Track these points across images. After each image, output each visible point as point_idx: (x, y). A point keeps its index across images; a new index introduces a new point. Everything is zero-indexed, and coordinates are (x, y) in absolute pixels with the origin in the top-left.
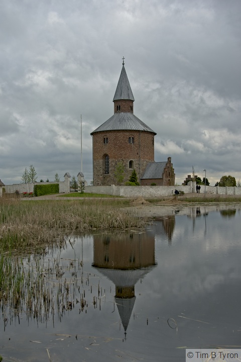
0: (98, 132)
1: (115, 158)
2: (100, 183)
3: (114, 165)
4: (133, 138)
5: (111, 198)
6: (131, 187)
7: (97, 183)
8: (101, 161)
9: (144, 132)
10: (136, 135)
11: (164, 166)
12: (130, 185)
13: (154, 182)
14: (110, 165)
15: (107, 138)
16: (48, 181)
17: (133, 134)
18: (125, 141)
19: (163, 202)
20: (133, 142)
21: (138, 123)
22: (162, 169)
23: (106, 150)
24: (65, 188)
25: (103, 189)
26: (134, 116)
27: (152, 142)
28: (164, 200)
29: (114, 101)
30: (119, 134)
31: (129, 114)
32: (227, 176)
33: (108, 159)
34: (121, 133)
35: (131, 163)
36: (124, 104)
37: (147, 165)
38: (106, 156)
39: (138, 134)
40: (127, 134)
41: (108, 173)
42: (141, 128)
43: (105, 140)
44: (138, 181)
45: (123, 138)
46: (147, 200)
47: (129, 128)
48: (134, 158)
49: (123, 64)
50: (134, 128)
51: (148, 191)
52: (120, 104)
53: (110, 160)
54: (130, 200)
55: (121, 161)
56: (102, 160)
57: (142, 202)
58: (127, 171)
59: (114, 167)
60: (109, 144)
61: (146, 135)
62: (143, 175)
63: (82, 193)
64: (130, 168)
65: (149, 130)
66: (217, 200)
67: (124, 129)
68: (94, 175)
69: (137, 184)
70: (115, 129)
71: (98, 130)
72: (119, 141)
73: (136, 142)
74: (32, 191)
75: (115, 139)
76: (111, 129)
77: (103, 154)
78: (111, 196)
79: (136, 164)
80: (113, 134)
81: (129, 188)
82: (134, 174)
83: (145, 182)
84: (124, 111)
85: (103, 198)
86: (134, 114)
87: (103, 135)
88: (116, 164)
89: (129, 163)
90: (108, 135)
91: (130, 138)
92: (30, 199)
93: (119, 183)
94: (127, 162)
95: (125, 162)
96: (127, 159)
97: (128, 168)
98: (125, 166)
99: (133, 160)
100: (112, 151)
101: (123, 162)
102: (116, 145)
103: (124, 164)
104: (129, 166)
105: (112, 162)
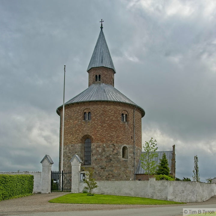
0: (73, 104)
1: (102, 142)
3: (100, 151)
4: (126, 115)
10: (130, 112)
14: (94, 152)
15: (89, 113)
17: (127, 109)
18: (117, 117)
20: (127, 121)
23: (87, 130)
30: (108, 108)
33: (90, 143)
34: (112, 107)
35: (124, 149)
38: (87, 139)
39: (132, 111)
40: (120, 108)
41: (90, 164)
43: (86, 116)
45: (115, 113)
48: (128, 144)
53: (94, 145)
55: (111, 146)
56: (80, 144)
58: (119, 161)
59: (101, 154)
60: (94, 120)
61: (139, 114)
62: (138, 168)
64: (123, 157)
71: (75, 101)
72: (109, 117)
73: (131, 122)
75: (102, 114)
76: (97, 99)
77: (81, 135)
79: (130, 153)
80: (99, 106)
84: (106, 82)
87: (83, 108)
88: (104, 150)
89: (121, 150)
90: (92, 108)
91: (123, 114)
94: (119, 148)
95: (117, 148)
96: (120, 144)
97: (121, 157)
98: (117, 154)
99: (127, 146)
100: (98, 131)
101: (113, 147)
102: (103, 122)
103: (115, 151)
104: (121, 154)
105: (97, 147)
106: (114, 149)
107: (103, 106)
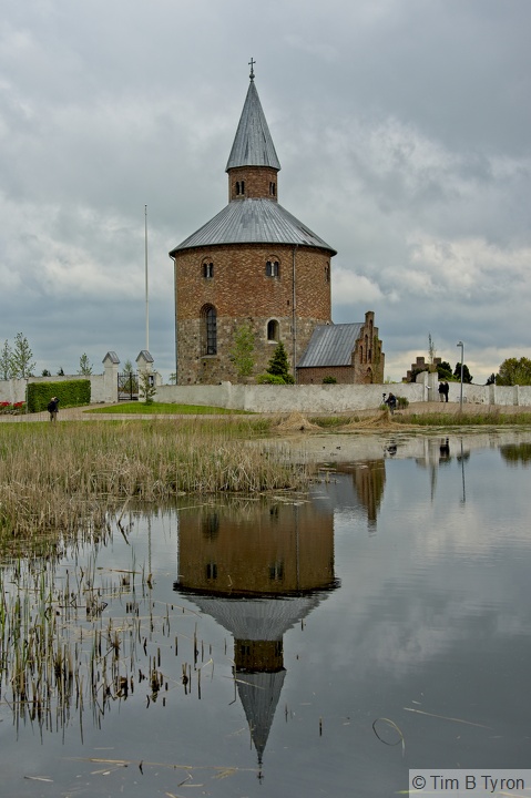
0: (187, 249)
1: (232, 315)
2: (194, 377)
3: (229, 331)
4: (276, 263)
5: (222, 417)
6: (272, 387)
7: (187, 377)
8: (197, 322)
9: (304, 247)
10: (285, 256)
11: (356, 334)
12: (270, 382)
13: (330, 375)
14: (219, 332)
15: (211, 265)
16: (62, 374)
17: (276, 252)
18: (257, 270)
19: (356, 425)
20: (278, 274)
21: (288, 224)
22: (352, 342)
23: (208, 295)
24: (104, 390)
25: (201, 394)
26: (279, 207)
27: (325, 275)
28: (357, 420)
29: (228, 171)
30: (241, 254)
31: (267, 204)
32: (518, 359)
33: (215, 317)
34: (247, 252)
35: (272, 326)
36: (254, 177)
37: (312, 332)
38: (208, 310)
39: (290, 253)
40: (263, 253)
41: (215, 352)
42: (298, 238)
43: (207, 270)
44: (291, 372)
45: (253, 262)
46: (312, 421)
47: (267, 239)
48: (281, 315)
49: (252, 77)
50: (279, 239)
51: (315, 397)
52: (243, 176)
53: (220, 321)
54: (270, 421)
55: (247, 321)
56: (199, 320)
57: (300, 425)
58: (261, 346)
59: (230, 336)
60: (218, 278)
61: (309, 255)
62: (302, 357)
63: (149, 402)
64: (269, 338)
65: (317, 244)
66: (492, 420)
67: (253, 240)
68: (178, 357)
69: (289, 381)
70: (232, 241)
71: (189, 245)
72: (243, 270)
73: (285, 274)
74: (22, 398)
75: (231, 266)
76: (222, 241)
77: (200, 304)
78: (222, 410)
79: (284, 331)
80: (225, 253)
81: (268, 391)
82: (281, 355)
83: (307, 375)
84: (255, 196)
85: (201, 417)
86: (279, 202)
87: (202, 256)
88: (234, 329)
89: (266, 327)
90: (214, 256)
91: (269, 263)
92: (17, 419)
93: (242, 379)
94: (262, 323)
95: (257, 324)
96: (263, 317)
97: (265, 339)
98: (257, 334)
99: (278, 319)
100: (225, 296)
101: (251, 323)
102: (233, 280)
103: (254, 330)
104: (266, 334)
105: (223, 325)
106: (251, 327)
107: (232, 252)
